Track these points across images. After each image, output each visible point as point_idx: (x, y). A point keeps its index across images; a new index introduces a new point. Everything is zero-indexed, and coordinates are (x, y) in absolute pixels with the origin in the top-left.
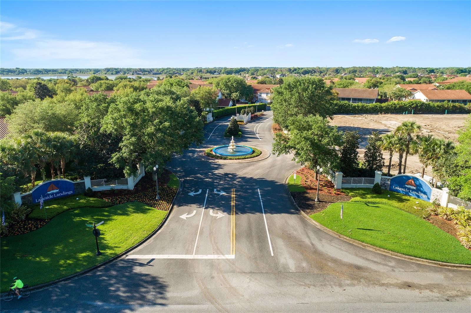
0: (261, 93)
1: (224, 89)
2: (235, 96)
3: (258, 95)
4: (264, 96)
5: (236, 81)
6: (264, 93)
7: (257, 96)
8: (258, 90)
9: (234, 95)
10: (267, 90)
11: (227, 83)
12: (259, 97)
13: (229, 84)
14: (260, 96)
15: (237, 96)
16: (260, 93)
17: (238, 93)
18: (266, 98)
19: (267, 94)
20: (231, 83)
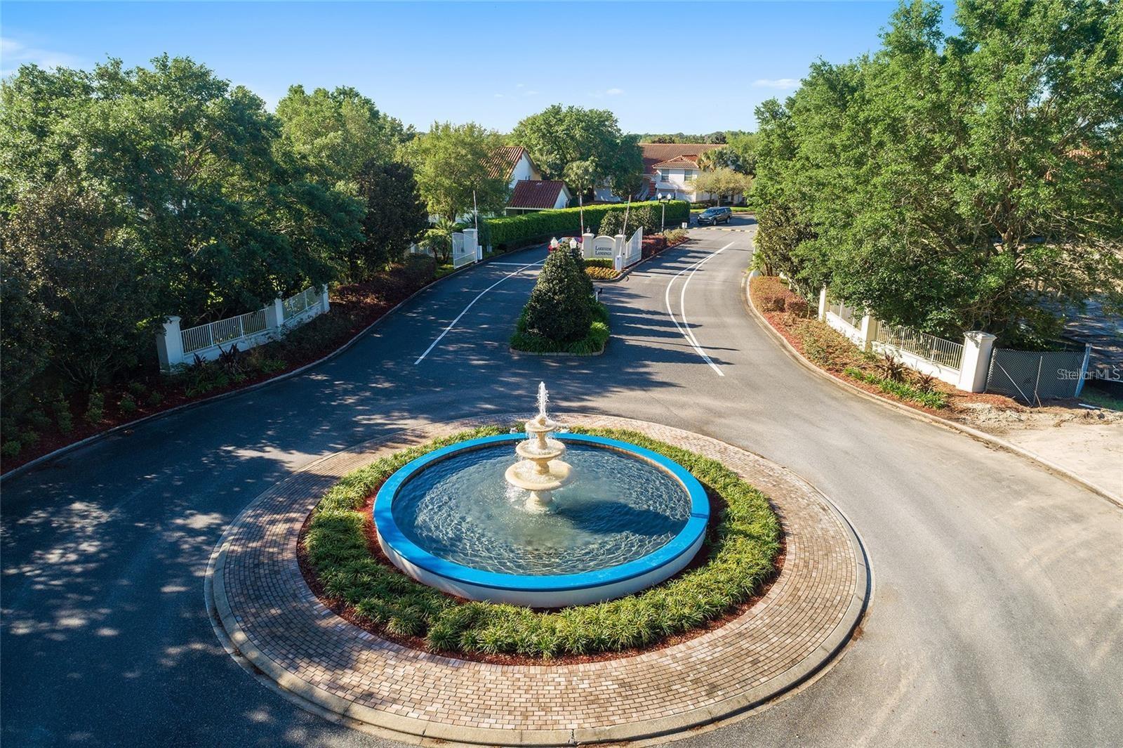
2: (580, 172)
3: (656, 175)
4: (677, 180)
5: (582, 121)
6: (677, 171)
7: (653, 180)
8: (656, 161)
9: (575, 169)
10: (689, 162)
11: (552, 126)
12: (660, 185)
14: (664, 179)
15: (586, 171)
16: (663, 171)
17: (588, 163)
18: (684, 188)
19: (688, 172)
20: (563, 127)
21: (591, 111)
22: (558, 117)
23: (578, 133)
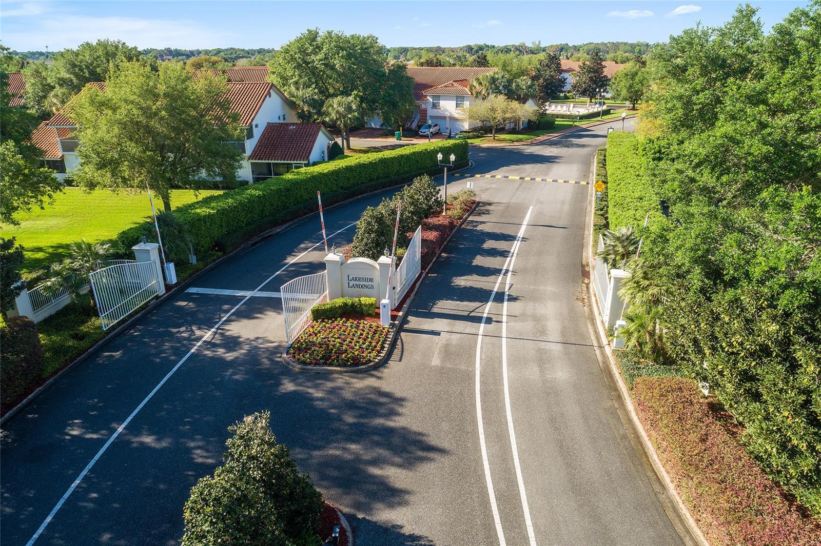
0: (437, 97)
1: (296, 83)
2: (341, 109)
3: (426, 102)
4: (448, 107)
5: (342, 49)
6: (448, 97)
7: (423, 106)
8: (426, 86)
9: (336, 106)
10: (460, 87)
11: (308, 55)
12: (431, 112)
13: (316, 59)
14: (435, 106)
15: (349, 109)
16: (434, 97)
17: (351, 98)
18: (456, 116)
19: (459, 99)
20: (321, 56)
21: (353, 37)
22: (315, 43)
23: (337, 63)
